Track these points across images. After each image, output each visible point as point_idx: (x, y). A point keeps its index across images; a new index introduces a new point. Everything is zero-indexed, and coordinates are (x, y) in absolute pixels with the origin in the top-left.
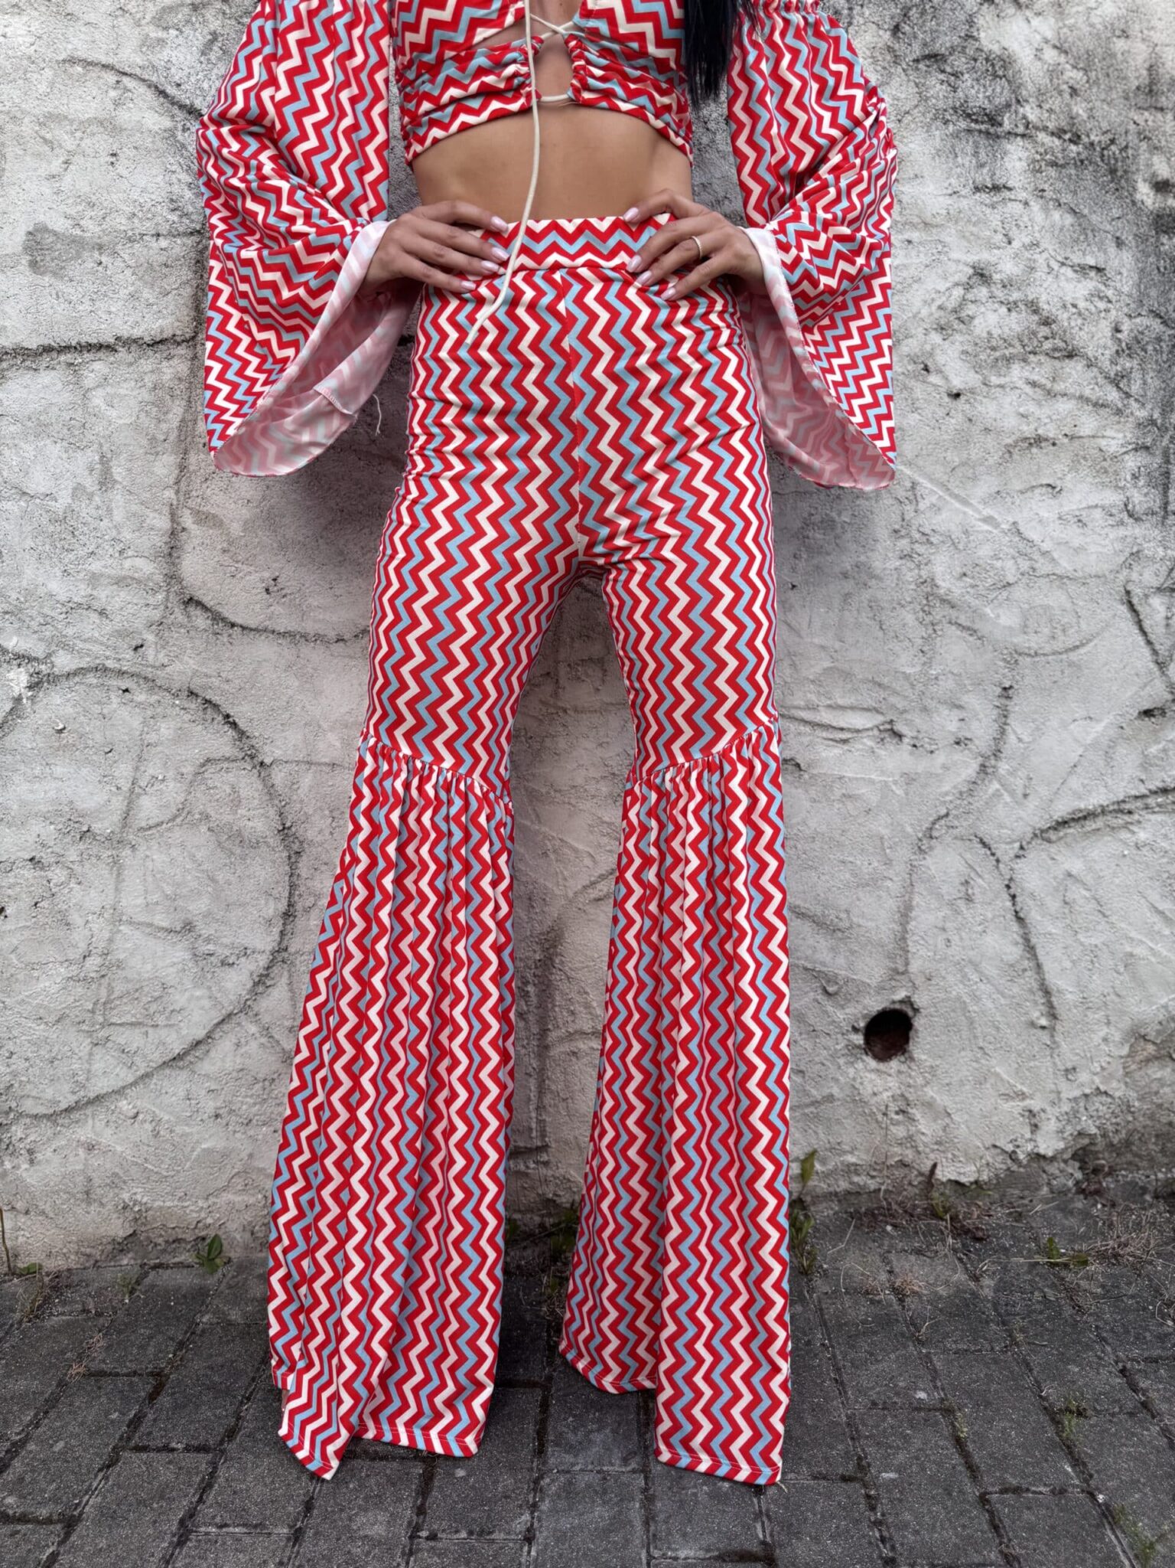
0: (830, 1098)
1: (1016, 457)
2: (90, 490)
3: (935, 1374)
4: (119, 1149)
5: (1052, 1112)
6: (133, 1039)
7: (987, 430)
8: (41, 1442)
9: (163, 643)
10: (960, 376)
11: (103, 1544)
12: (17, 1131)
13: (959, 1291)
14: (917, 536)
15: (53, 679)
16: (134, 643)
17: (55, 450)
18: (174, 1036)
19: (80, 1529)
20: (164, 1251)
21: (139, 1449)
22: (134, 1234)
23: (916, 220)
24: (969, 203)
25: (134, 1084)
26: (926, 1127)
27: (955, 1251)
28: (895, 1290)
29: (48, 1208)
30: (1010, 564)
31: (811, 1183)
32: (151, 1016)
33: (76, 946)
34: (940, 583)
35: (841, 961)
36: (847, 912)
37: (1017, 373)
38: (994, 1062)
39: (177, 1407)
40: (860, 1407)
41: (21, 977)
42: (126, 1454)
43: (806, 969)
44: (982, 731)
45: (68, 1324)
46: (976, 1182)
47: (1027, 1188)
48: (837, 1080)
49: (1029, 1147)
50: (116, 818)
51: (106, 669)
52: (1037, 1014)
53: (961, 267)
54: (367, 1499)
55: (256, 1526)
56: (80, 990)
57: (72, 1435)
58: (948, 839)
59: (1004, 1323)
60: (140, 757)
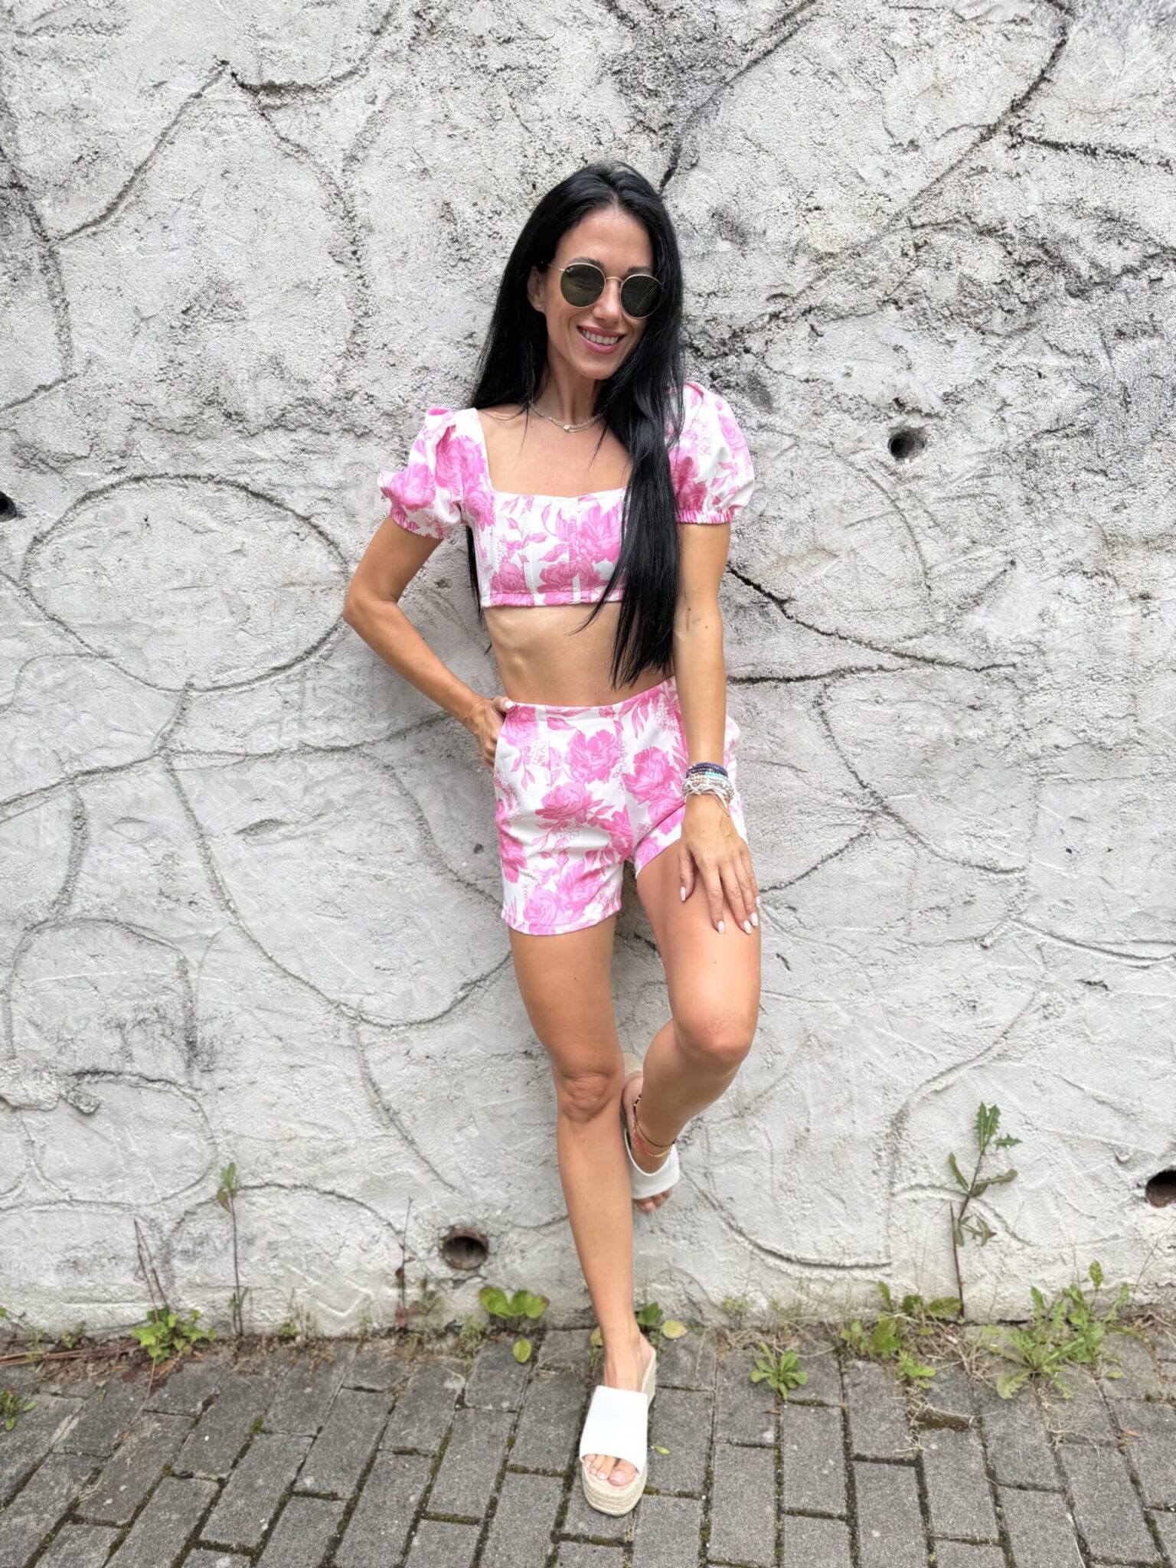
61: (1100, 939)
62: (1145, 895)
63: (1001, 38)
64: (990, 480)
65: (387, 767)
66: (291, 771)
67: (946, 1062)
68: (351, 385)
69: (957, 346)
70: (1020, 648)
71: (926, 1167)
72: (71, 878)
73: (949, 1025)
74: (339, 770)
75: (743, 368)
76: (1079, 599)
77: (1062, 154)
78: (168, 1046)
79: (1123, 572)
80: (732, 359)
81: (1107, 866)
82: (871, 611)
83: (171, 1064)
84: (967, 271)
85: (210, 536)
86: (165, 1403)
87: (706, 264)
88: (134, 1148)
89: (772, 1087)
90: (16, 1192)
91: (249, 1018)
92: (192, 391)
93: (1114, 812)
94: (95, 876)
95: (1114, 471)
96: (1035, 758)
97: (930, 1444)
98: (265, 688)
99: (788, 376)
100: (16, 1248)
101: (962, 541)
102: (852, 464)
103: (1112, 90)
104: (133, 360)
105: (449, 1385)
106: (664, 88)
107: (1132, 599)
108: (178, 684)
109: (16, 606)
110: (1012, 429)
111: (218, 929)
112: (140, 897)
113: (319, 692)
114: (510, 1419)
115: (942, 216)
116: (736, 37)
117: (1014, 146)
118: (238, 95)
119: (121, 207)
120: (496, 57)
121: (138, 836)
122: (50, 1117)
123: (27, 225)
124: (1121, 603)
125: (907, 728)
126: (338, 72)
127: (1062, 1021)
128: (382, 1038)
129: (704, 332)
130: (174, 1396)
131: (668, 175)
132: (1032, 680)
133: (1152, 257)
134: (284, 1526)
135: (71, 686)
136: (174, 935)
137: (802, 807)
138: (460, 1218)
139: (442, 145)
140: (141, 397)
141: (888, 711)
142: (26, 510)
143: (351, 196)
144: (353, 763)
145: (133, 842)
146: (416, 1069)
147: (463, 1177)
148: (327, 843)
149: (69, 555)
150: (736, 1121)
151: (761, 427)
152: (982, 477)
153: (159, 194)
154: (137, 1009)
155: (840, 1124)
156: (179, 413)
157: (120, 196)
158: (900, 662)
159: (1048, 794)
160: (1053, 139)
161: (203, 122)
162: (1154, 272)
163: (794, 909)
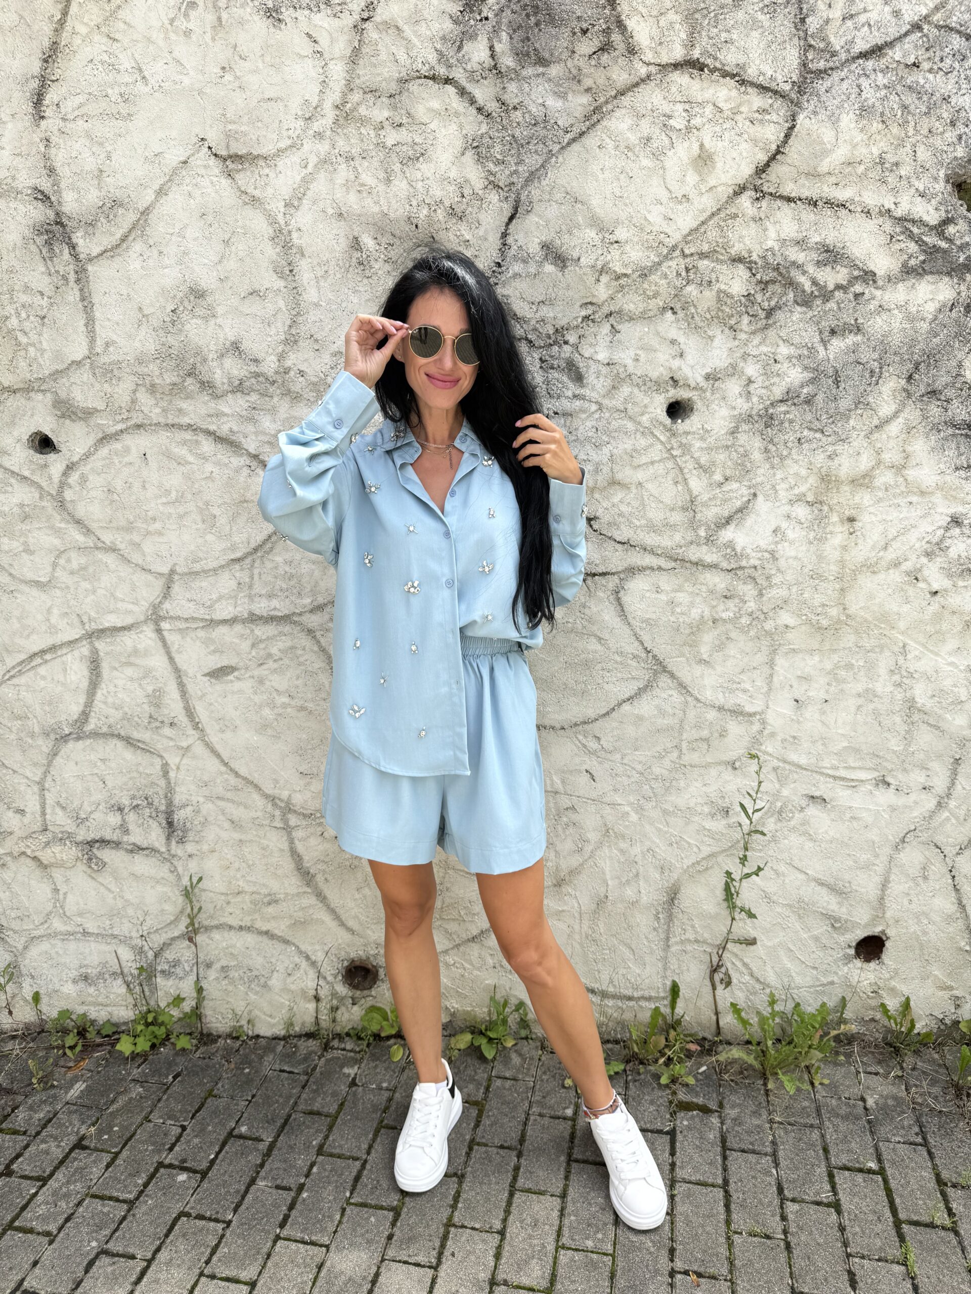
0: (832, 983)
6: (453, 927)
7: (954, 613)
10: (938, 581)
14: (905, 673)
18: (475, 927)
19: (466, 1182)
21: (481, 1143)
22: (451, 1020)
23: (916, 490)
24: (952, 478)
25: (454, 949)
26: (891, 1002)
32: (462, 916)
34: (918, 700)
35: (844, 910)
36: (850, 883)
38: (934, 968)
39: (493, 1123)
43: (822, 914)
44: (940, 783)
48: (837, 973)
49: (953, 1017)
52: (963, 944)
53: (943, 517)
58: (914, 843)
61: (821, 764)
62: (853, 734)
63: (748, 123)
64: (739, 435)
65: (310, 632)
66: (242, 632)
67: (706, 851)
68: (288, 363)
69: (717, 342)
70: (760, 555)
71: (693, 927)
72: (89, 704)
73: (709, 824)
74: (276, 632)
75: (563, 355)
76: (803, 520)
77: (793, 205)
78: (154, 825)
79: (835, 501)
80: (556, 348)
81: (824, 713)
82: (652, 528)
83: (155, 836)
84: (723, 287)
85: (188, 467)
86: (146, 1075)
87: (537, 281)
88: (128, 896)
89: (582, 865)
90: (46, 926)
91: (210, 805)
92: (178, 366)
93: (829, 673)
94: (105, 703)
95: (828, 430)
96: (768, 633)
97: (683, 1121)
98: (225, 576)
99: (594, 361)
100: (45, 965)
101: (718, 477)
102: (639, 423)
103: (828, 160)
104: (137, 344)
105: (346, 1070)
106: (509, 158)
107: (842, 521)
108: (165, 570)
109: (56, 515)
110: (755, 399)
111: (190, 741)
112: (136, 719)
113: (263, 577)
114: (386, 1094)
115: (705, 248)
116: (559, 123)
117: (757, 199)
118: (212, 161)
119: (131, 238)
120: (391, 137)
121: (135, 676)
122: (68, 873)
123: (66, 251)
124: (834, 524)
125: (678, 610)
126: (282, 145)
127: (792, 823)
128: (304, 823)
129: (535, 329)
130: (155, 1072)
131: (511, 218)
132: (768, 578)
133: (856, 278)
134: (225, 1157)
135: (91, 570)
136: (159, 746)
137: (604, 665)
138: (357, 952)
139: (352, 198)
140: (143, 370)
141: (664, 597)
142: (62, 447)
143: (290, 232)
144: (287, 629)
145: (132, 679)
146: (327, 845)
147: (361, 924)
148: (268, 683)
149: (91, 478)
150: (557, 889)
151: (575, 396)
152: (733, 433)
153: (158, 228)
154: (133, 797)
155: (629, 892)
156: (168, 381)
157: (130, 232)
158: (673, 564)
159: (781, 662)
160: (785, 194)
161: (188, 181)
162: (858, 288)
163: (598, 739)
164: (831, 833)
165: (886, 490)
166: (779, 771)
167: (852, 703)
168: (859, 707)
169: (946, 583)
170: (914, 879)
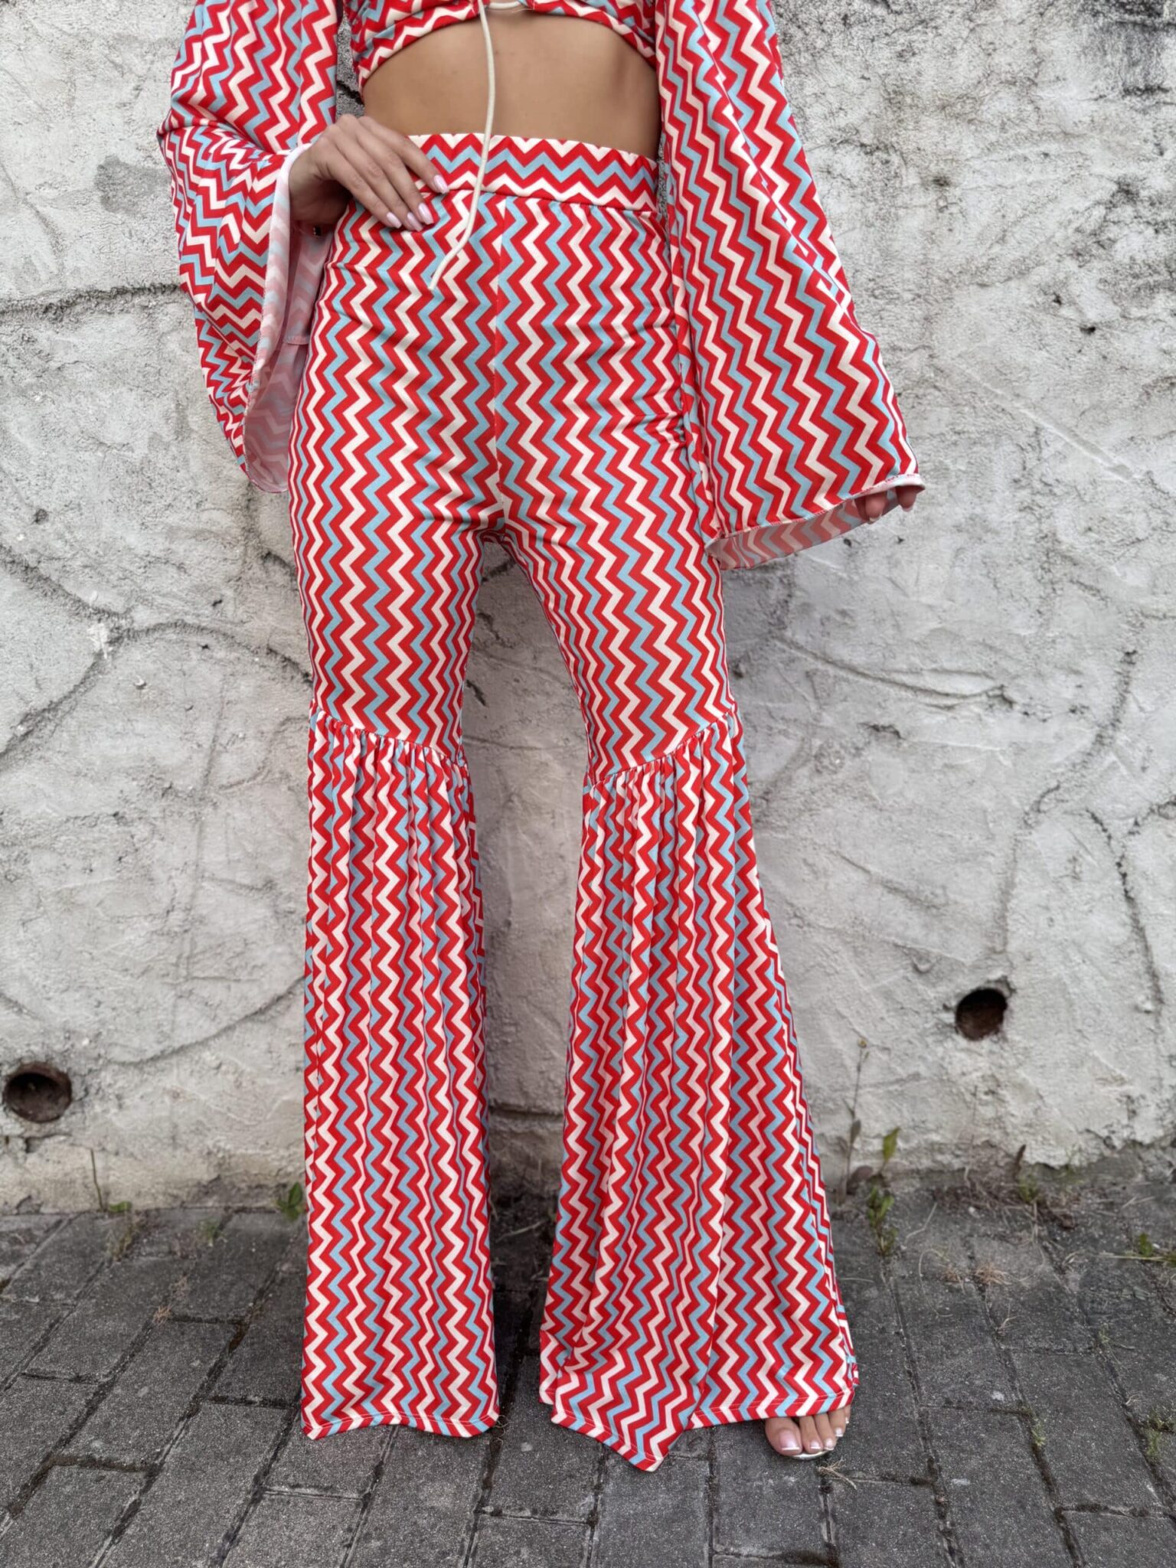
0: (916, 1077)
1: (1154, 398)
2: (166, 439)
3: (1013, 1374)
4: (203, 1098)
5: (1153, 1099)
6: (216, 992)
7: (1123, 368)
8: (126, 1387)
9: (241, 599)
10: (1096, 307)
11: (182, 1497)
12: (106, 1077)
13: (1043, 1283)
14: (1038, 486)
15: (133, 635)
16: (213, 599)
17: (130, 398)
18: (256, 990)
19: (161, 1480)
20: (247, 1196)
21: (219, 1400)
22: (218, 1178)
23: (1055, 129)
24: (1119, 109)
25: (217, 1036)
26: (1016, 1109)
27: (1040, 1238)
28: (976, 1279)
29: (136, 1151)
30: (1140, 518)
31: (893, 1160)
32: (234, 971)
33: (158, 901)
34: (1062, 537)
35: (934, 938)
36: (944, 888)
37: (1162, 303)
38: (1092, 1045)
39: (255, 1359)
40: (934, 1403)
41: (107, 929)
42: (205, 1405)
43: (896, 946)
44: (1100, 698)
45: (156, 1265)
46: (1067, 1167)
47: (1121, 1174)
48: (924, 1059)
49: (1126, 1133)
50: (197, 775)
51: (185, 625)
52: (1141, 998)
53: (1104, 183)
54: (434, 1468)
55: (326, 1489)
56: (164, 945)
57: (155, 1381)
58: (1057, 813)
59: (1089, 1322)
60: (220, 715)
164: (910, 795)
165: (1003, 128)
166: (817, 679)
167: (946, 543)
168: (959, 551)
169: (1112, 311)
170: (1056, 882)
